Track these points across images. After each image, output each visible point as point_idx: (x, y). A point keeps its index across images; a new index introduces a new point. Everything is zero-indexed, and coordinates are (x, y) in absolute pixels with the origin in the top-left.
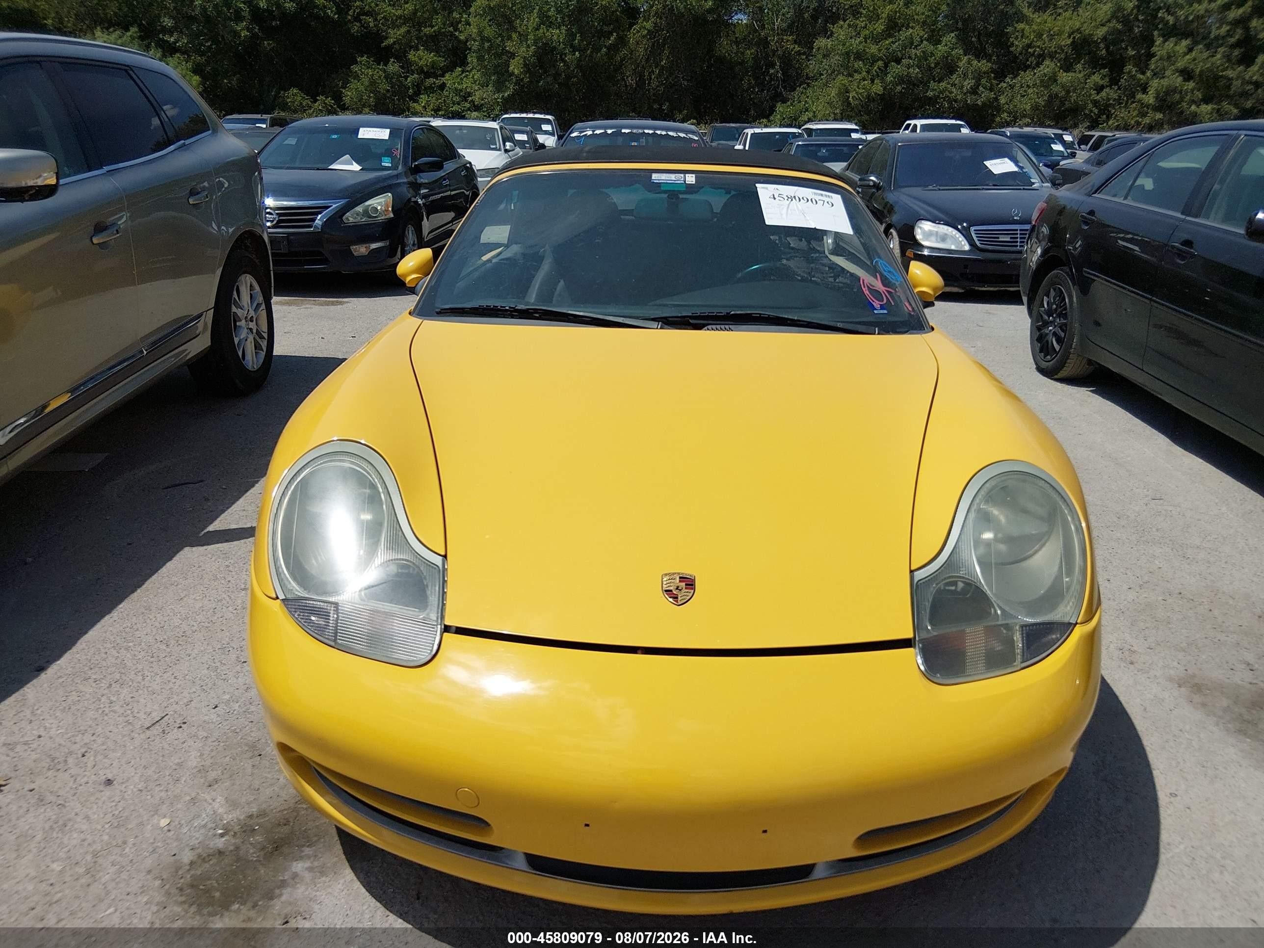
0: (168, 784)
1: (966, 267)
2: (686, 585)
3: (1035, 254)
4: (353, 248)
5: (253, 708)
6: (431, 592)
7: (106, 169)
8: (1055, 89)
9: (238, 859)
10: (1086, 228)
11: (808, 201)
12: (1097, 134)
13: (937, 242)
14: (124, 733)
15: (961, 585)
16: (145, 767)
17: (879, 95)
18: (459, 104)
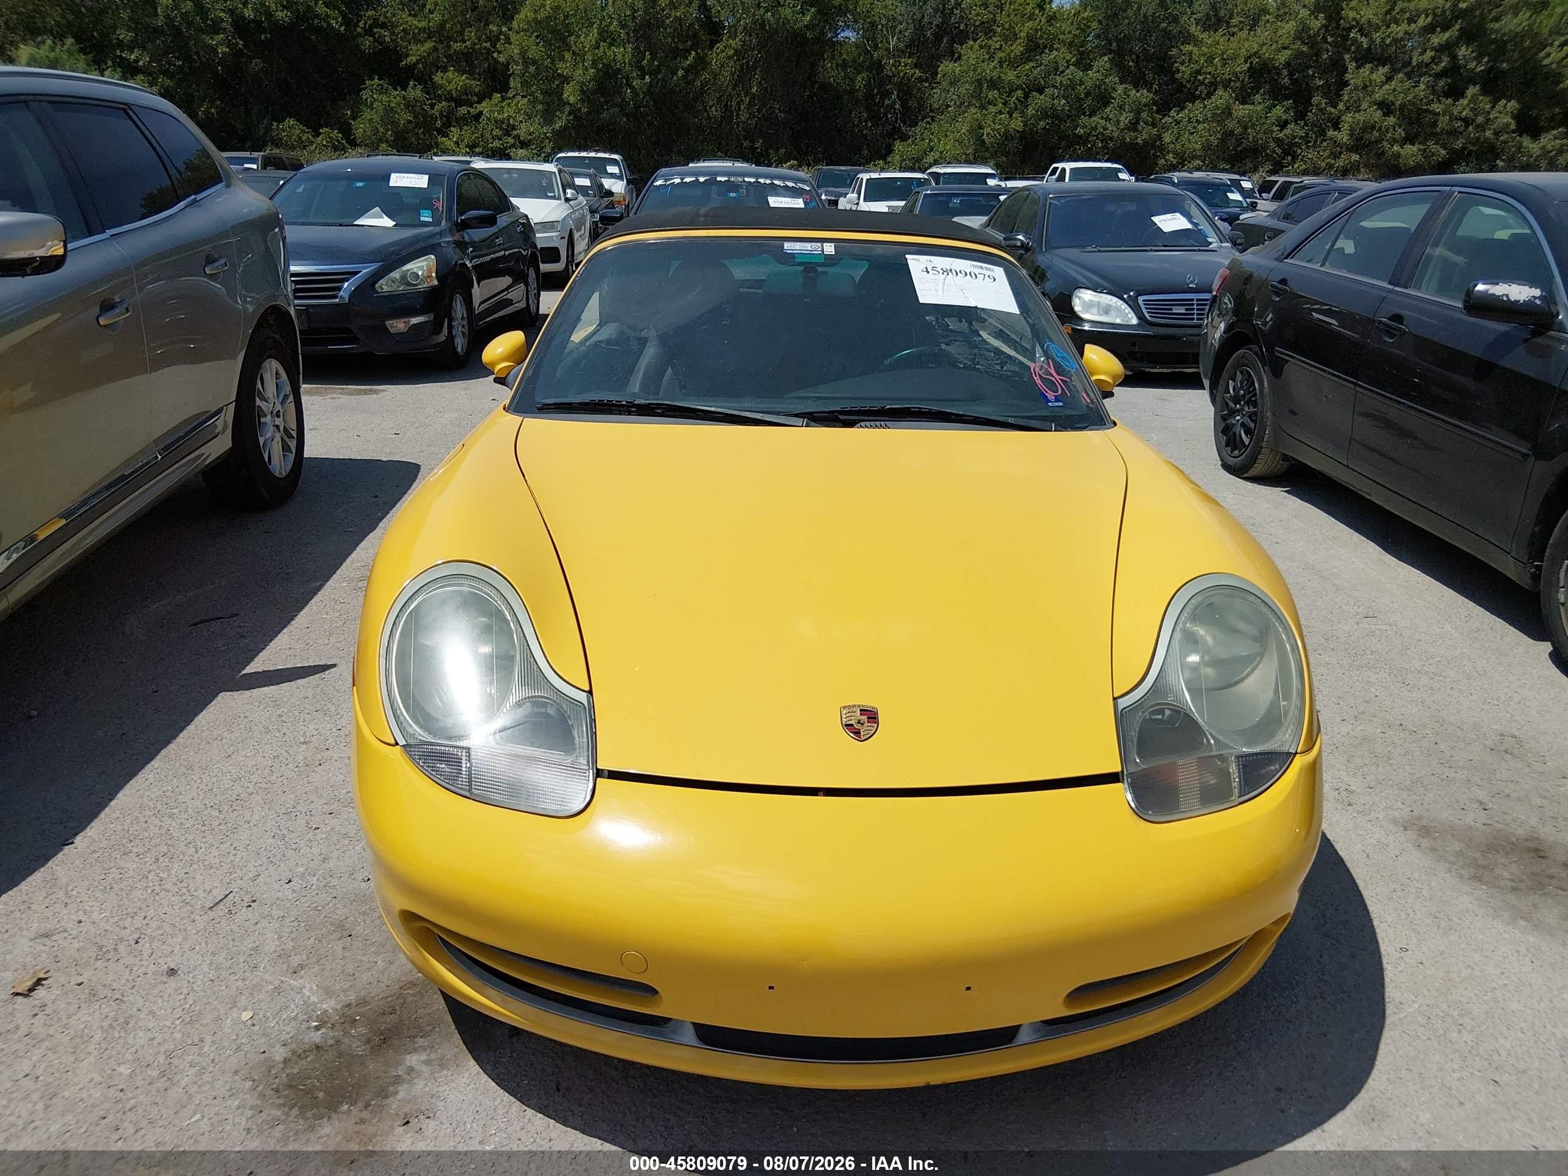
0: (244, 972)
1: (1134, 344)
2: (868, 718)
3: (1217, 330)
4: (388, 323)
5: (334, 882)
6: (578, 733)
7: (110, 232)
8: (1231, 125)
9: (340, 1055)
10: (1277, 299)
11: (966, 275)
12: (1281, 179)
13: (1099, 314)
14: (183, 915)
15: (1167, 712)
16: (214, 954)
17: (1018, 131)
18: (500, 139)
